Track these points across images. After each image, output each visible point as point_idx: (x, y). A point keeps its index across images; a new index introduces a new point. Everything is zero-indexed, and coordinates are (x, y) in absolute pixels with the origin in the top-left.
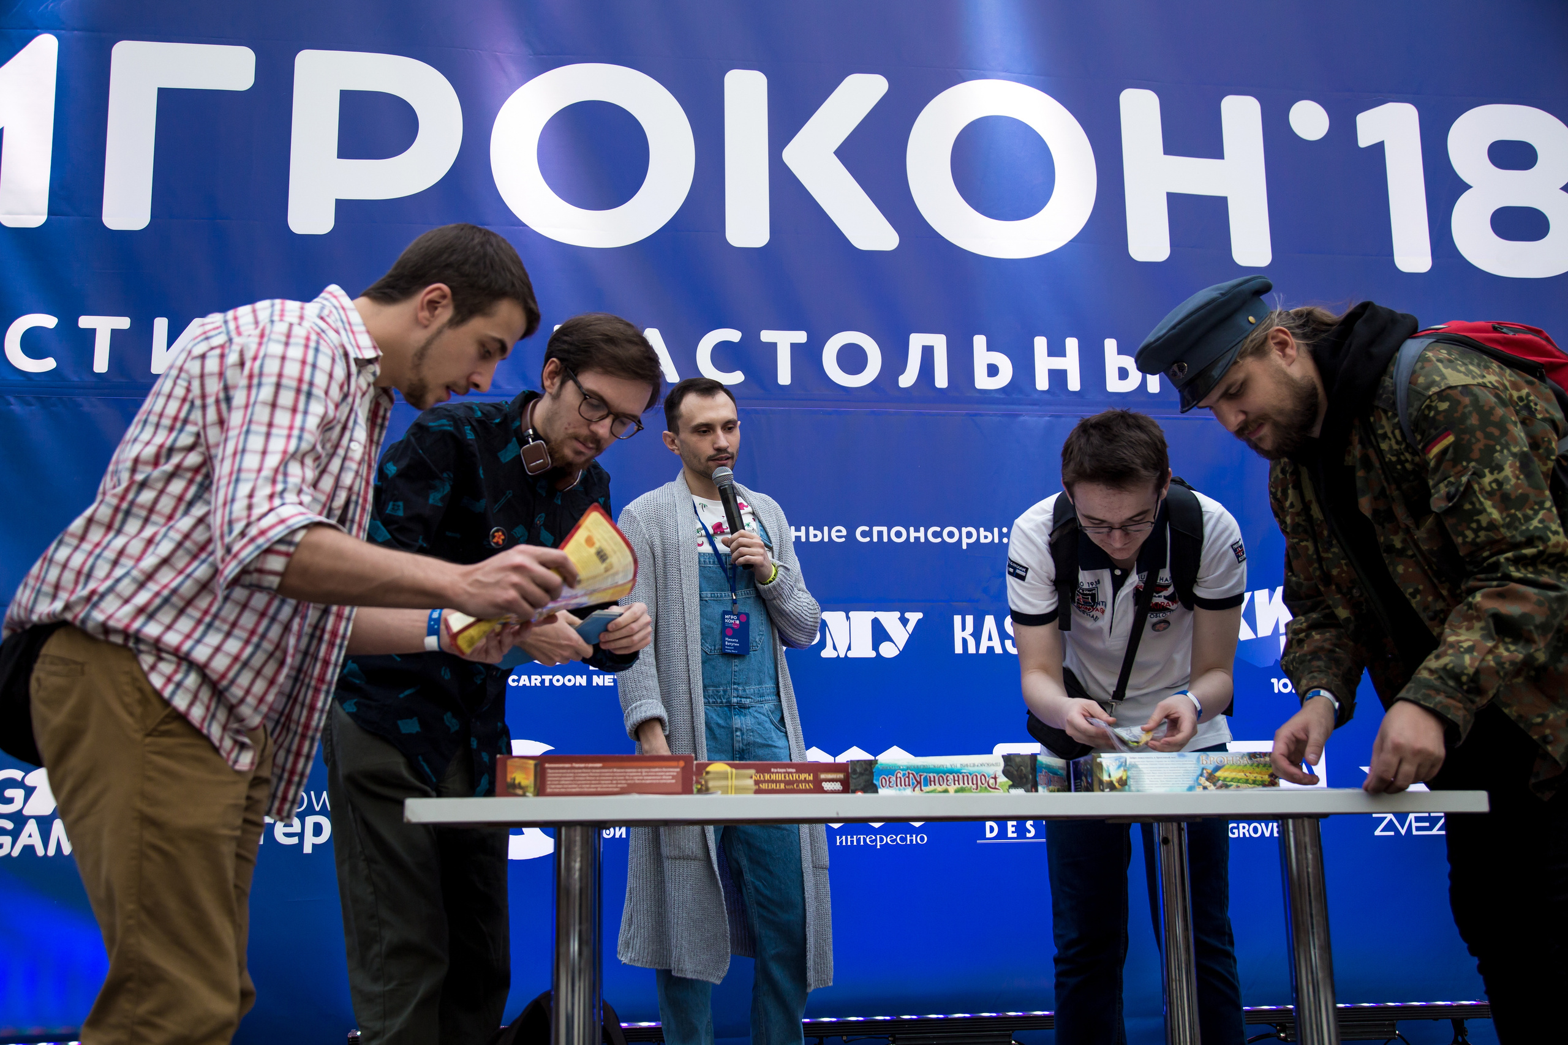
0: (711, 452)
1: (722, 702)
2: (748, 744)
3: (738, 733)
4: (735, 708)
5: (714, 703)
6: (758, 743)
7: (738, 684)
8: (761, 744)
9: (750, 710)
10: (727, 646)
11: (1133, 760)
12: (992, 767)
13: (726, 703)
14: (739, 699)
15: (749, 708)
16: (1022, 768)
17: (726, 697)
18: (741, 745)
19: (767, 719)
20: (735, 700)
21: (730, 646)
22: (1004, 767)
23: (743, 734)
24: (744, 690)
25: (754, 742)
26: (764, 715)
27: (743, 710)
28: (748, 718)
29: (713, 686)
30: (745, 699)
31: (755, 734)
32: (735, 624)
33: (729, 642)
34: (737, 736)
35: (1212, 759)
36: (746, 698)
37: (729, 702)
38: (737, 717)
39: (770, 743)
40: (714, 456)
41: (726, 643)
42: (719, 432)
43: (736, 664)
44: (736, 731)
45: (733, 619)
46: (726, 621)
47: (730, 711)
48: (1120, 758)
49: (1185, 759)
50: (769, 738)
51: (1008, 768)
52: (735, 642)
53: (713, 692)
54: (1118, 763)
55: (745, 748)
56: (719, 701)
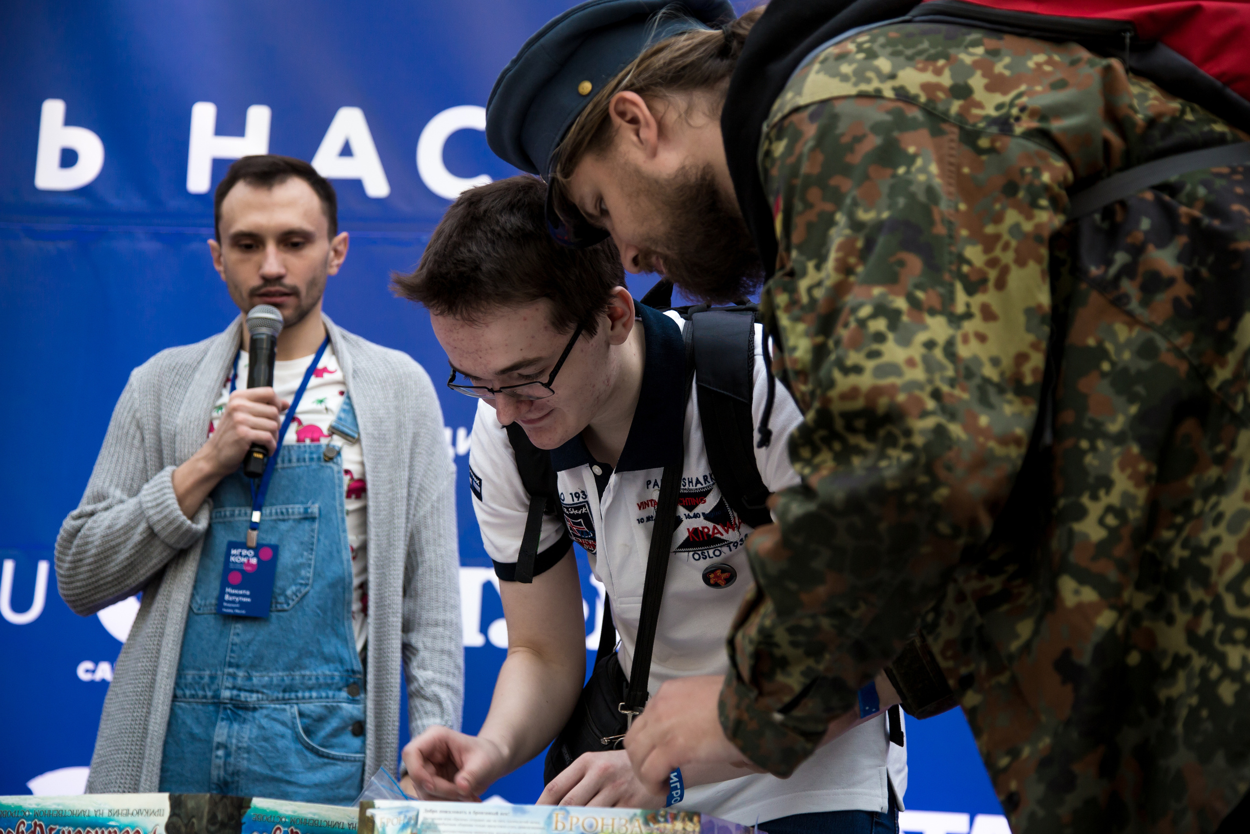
0: (255, 282)
1: (205, 697)
2: (236, 773)
3: (220, 753)
4: (225, 709)
5: (193, 696)
6: (255, 772)
7: (238, 666)
8: (261, 774)
9: (257, 715)
10: (228, 602)
11: (429, 815)
12: (152, 818)
13: (213, 697)
14: (235, 692)
15: (254, 709)
16: (194, 820)
17: (214, 687)
18: (222, 773)
19: (288, 732)
20: (226, 694)
21: (233, 602)
22: (171, 817)
23: (228, 755)
24: (249, 678)
25: (249, 771)
26: (283, 724)
27: (240, 712)
28: (247, 727)
29: (194, 668)
30: (247, 694)
31: (253, 756)
32: (248, 564)
33: (231, 595)
34: (217, 757)
35: (575, 820)
36: (251, 691)
37: (216, 696)
38: (224, 723)
39: (279, 774)
40: (259, 288)
41: (227, 597)
42: (271, 248)
43: (238, 631)
44: (218, 748)
45: (246, 556)
46: (232, 559)
47: (217, 712)
48: (408, 809)
49: (525, 818)
50: (278, 766)
51: (175, 819)
52: (244, 596)
53: (194, 678)
54: (402, 820)
55: (229, 779)
56: (201, 693)
